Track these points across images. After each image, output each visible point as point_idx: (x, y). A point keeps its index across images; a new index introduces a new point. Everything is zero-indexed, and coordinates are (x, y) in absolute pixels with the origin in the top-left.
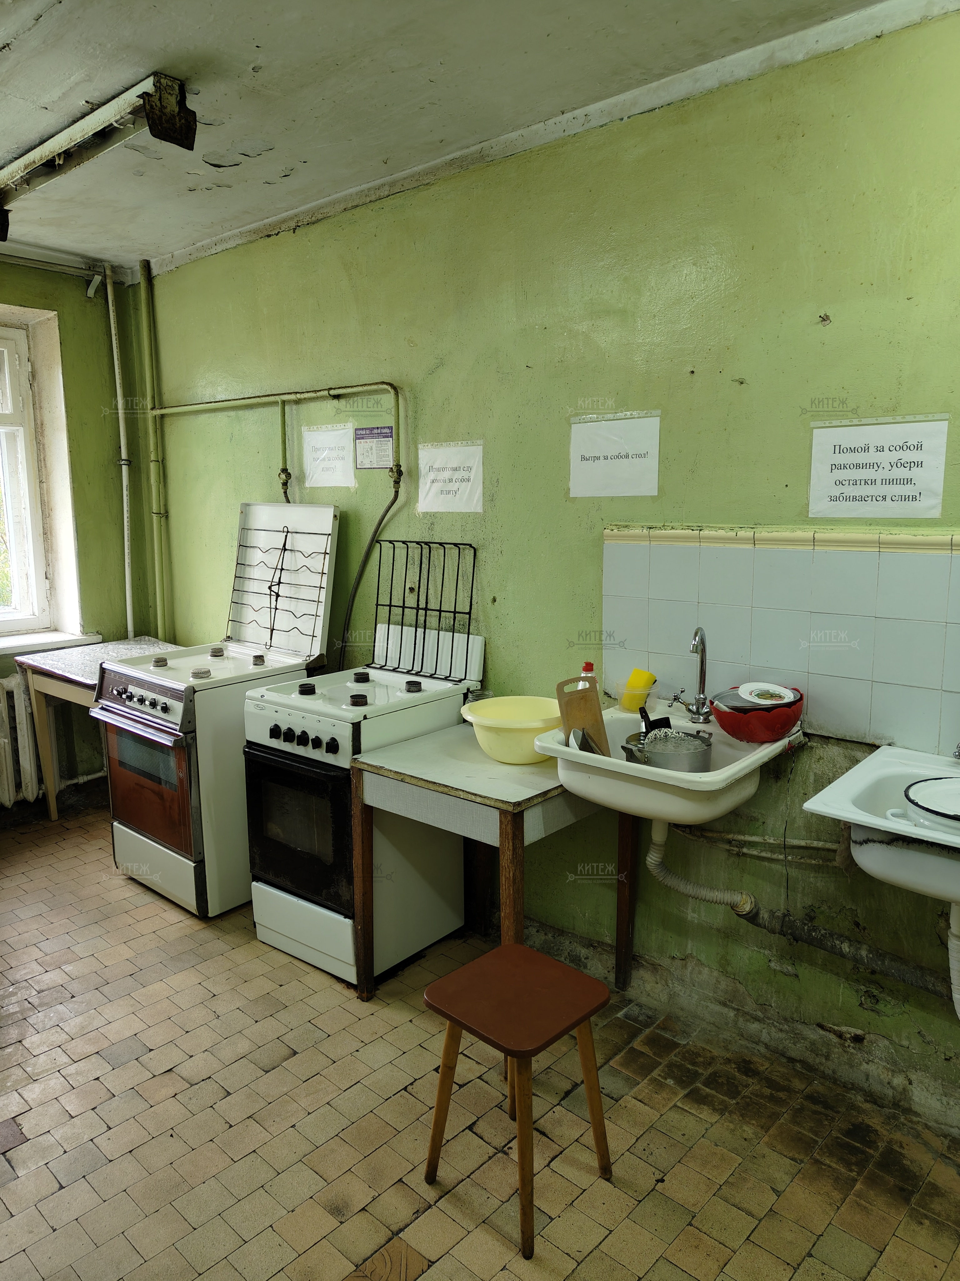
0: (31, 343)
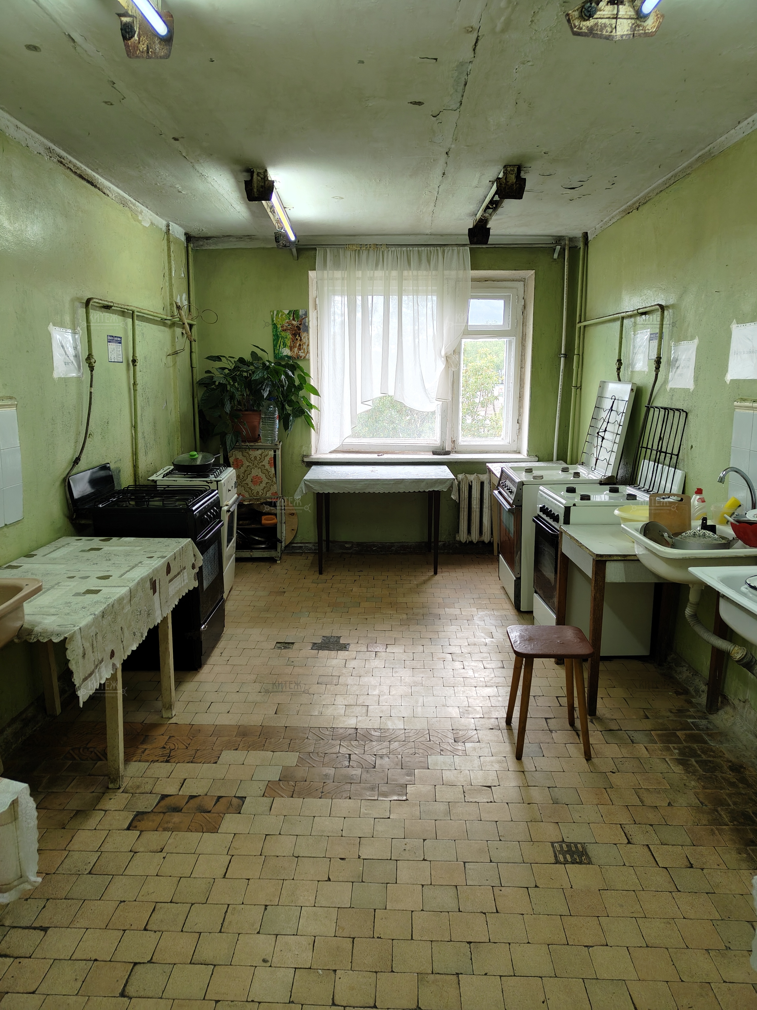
0: (526, 289)
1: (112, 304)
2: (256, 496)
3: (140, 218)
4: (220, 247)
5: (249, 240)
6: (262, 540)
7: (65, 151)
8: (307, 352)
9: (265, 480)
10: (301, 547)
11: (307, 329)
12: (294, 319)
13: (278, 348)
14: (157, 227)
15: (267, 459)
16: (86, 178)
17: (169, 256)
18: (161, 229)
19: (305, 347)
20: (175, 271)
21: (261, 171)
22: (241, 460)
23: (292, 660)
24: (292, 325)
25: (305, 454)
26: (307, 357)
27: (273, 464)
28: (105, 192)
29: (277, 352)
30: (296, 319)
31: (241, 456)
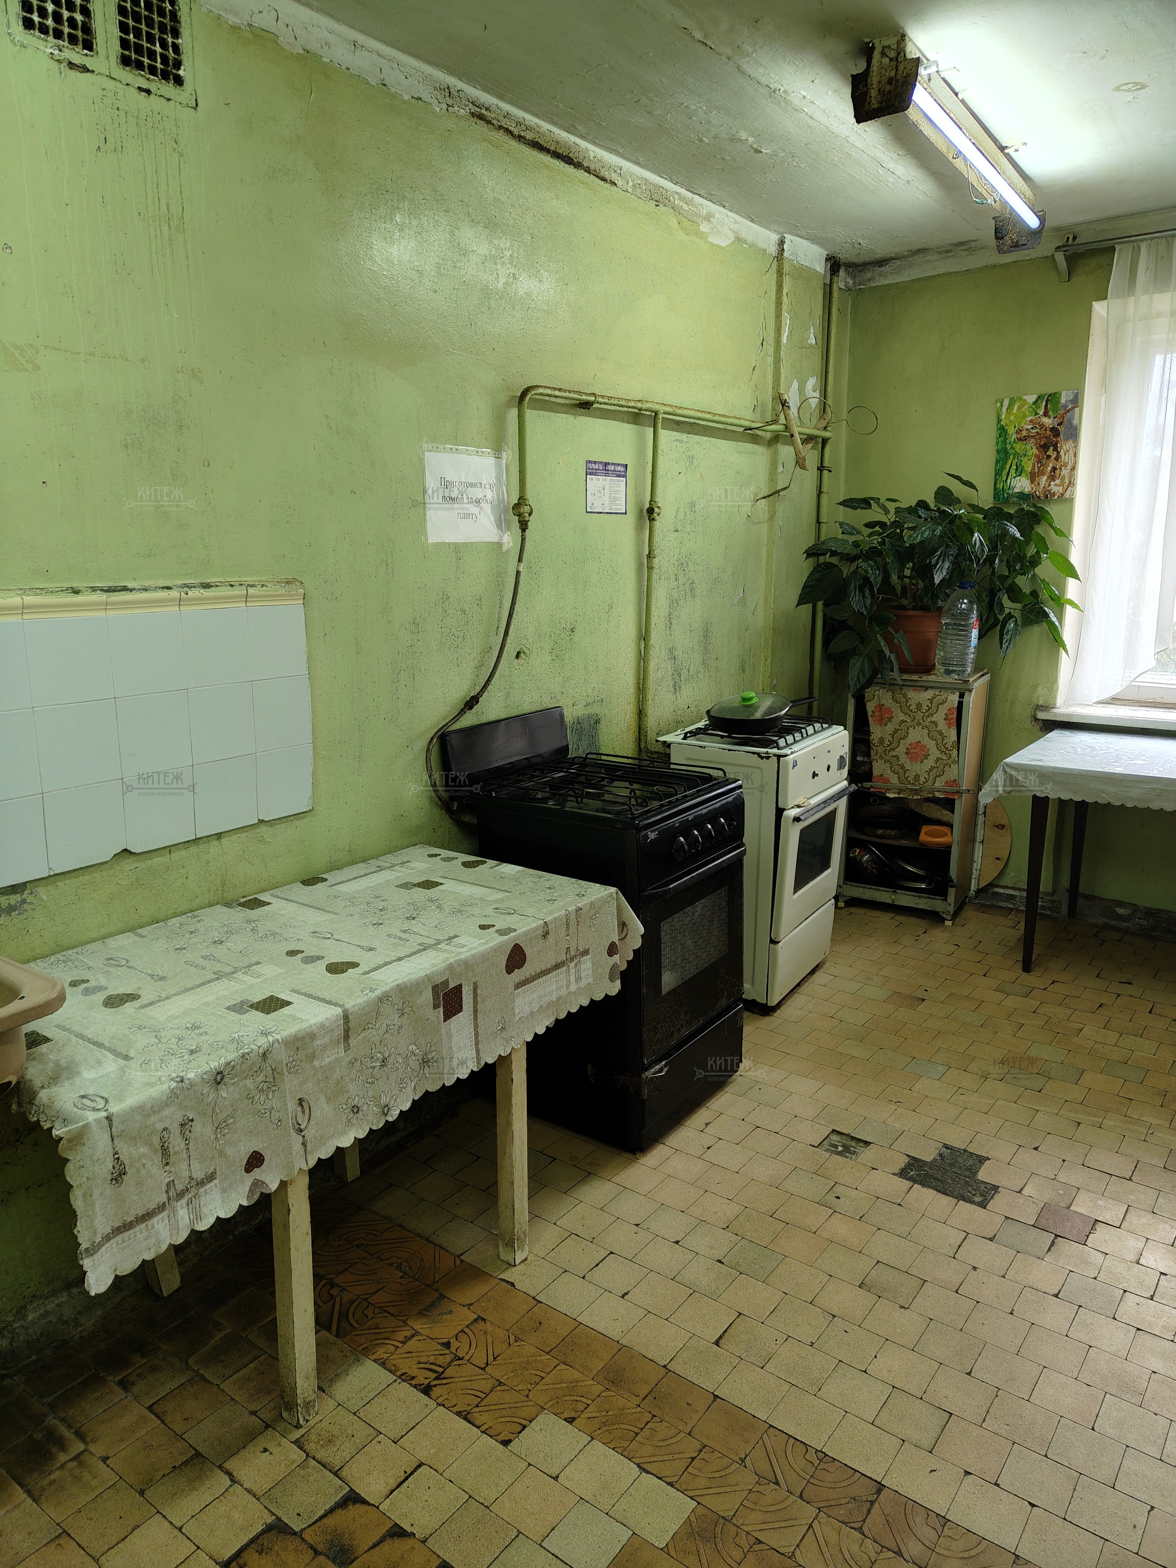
1: (592, 399)
2: (912, 784)
3: (704, 227)
4: (905, 277)
5: (964, 253)
6: (920, 872)
7: (489, 93)
8: (1070, 483)
9: (935, 753)
10: (1012, 897)
11: (1074, 434)
12: (1046, 414)
13: (1004, 479)
14: (752, 245)
15: (943, 710)
16: (552, 148)
17: (779, 303)
18: (764, 250)
19: (1065, 472)
20: (791, 332)
21: (892, 41)
22: (890, 709)
23: (839, 1190)
24: (1042, 426)
25: (1040, 703)
26: (1067, 495)
27: (954, 721)
28: (607, 177)
29: (1000, 486)
30: (1050, 413)
31: (890, 701)
